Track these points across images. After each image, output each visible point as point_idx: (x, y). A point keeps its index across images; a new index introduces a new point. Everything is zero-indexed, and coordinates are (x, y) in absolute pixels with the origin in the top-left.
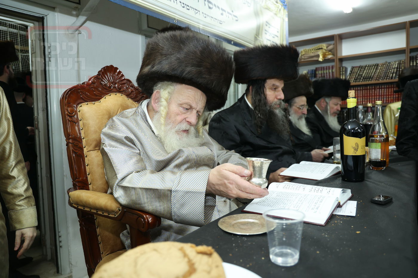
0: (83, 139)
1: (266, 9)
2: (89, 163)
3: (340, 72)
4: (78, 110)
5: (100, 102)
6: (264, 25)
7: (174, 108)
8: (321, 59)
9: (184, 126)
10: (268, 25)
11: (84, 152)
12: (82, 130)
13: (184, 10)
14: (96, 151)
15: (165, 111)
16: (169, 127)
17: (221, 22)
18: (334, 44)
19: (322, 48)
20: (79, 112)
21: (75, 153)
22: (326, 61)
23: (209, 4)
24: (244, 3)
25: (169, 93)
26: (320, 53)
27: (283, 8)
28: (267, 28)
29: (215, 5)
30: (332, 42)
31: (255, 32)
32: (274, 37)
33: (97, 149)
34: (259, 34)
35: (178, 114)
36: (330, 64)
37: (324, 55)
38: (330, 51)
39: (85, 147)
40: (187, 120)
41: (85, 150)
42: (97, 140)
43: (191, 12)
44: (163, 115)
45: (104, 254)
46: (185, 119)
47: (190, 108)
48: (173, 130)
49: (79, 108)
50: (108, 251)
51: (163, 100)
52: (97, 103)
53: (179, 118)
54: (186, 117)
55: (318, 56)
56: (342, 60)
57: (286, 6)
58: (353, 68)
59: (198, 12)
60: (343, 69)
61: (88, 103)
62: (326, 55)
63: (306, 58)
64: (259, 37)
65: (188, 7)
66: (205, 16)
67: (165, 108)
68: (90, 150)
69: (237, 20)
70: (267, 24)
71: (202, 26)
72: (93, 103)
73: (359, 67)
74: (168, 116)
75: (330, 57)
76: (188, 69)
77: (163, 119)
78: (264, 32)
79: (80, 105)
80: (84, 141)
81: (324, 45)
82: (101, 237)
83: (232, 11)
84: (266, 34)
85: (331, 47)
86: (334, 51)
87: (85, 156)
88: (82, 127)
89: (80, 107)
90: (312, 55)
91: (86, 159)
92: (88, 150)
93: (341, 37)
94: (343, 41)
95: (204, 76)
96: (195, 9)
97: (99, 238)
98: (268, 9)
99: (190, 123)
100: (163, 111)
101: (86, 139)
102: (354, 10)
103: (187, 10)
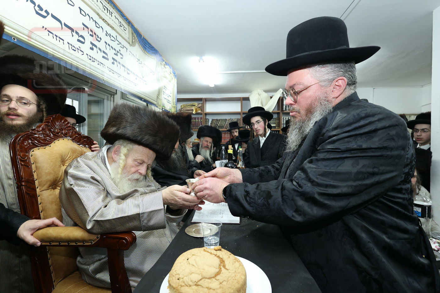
0: (36, 180)
1: (164, 77)
2: (42, 201)
3: (205, 121)
4: (30, 155)
5: (50, 146)
6: (163, 89)
7: (130, 161)
8: (194, 112)
9: (136, 176)
10: (165, 89)
11: (37, 193)
12: (34, 172)
13: (111, 73)
14: (49, 190)
15: (123, 163)
16: (124, 175)
17: (136, 85)
18: (202, 104)
19: (195, 106)
20: (32, 156)
21: (28, 194)
22: (197, 114)
23: (128, 71)
24: (151, 72)
25: (128, 150)
26: (194, 108)
27: (174, 77)
28: (164, 90)
29: (132, 72)
30: (201, 102)
31: (157, 93)
32: (168, 97)
33: (50, 188)
34: (159, 94)
35: (133, 167)
36: (200, 116)
37: (196, 110)
38: (199, 108)
39: (37, 188)
40: (139, 171)
41: (38, 190)
42: (51, 181)
43: (115, 76)
44: (121, 167)
45: (56, 281)
46: (138, 170)
47: (142, 163)
48: (127, 178)
49: (31, 153)
50: (61, 278)
51: (122, 155)
52: (48, 148)
53: (133, 170)
54: (138, 169)
55: (192, 110)
56: (206, 114)
57: (176, 76)
58: (213, 120)
59: (120, 76)
60: (207, 120)
61: (40, 148)
62: (197, 110)
63: (184, 110)
64: (159, 97)
65: (113, 72)
66: (125, 79)
67: (124, 161)
68: (43, 190)
69: (146, 84)
70: (165, 87)
71: (123, 87)
72: (44, 147)
73: (216, 120)
74: (125, 167)
75: (200, 111)
76: (147, 137)
77: (121, 170)
78: (163, 93)
79: (32, 150)
80: (36, 182)
81: (196, 103)
82: (53, 267)
83: (143, 77)
84: (164, 94)
85: (200, 105)
86: (202, 108)
87: (38, 195)
88: (35, 169)
89: (32, 151)
90: (189, 109)
91: (39, 198)
92: (41, 190)
93: (206, 100)
94: (207, 102)
95: (158, 143)
96: (118, 74)
97: (51, 268)
98: (165, 77)
99: (141, 174)
100: (121, 164)
101: (39, 180)
102: (215, 85)
103: (113, 74)
